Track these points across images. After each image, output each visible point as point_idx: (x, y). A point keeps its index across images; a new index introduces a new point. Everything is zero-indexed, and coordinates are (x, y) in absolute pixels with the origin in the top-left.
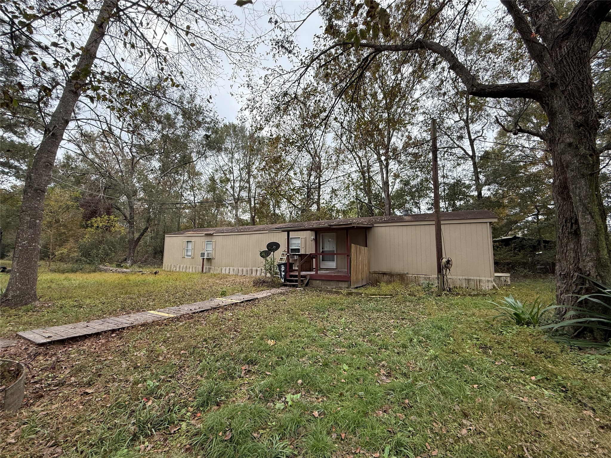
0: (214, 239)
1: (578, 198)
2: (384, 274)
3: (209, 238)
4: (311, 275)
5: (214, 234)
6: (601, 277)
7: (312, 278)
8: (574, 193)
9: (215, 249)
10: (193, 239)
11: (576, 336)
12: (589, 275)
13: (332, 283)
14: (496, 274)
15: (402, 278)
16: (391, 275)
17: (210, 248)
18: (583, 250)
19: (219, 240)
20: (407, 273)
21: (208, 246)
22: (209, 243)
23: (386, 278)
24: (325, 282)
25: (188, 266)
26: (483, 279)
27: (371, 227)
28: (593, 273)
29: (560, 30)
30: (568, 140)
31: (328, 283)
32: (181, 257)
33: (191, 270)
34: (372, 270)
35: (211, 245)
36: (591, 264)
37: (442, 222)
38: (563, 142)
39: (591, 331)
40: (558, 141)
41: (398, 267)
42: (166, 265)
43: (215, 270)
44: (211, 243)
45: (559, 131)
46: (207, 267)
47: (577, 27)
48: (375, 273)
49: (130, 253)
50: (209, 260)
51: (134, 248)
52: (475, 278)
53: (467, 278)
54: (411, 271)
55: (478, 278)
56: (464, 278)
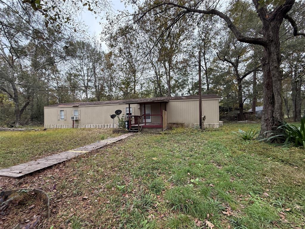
0: (79, 109)
1: (276, 89)
2: (174, 124)
3: (76, 109)
4: (142, 126)
5: (79, 106)
6: (281, 119)
7: (143, 127)
8: (275, 87)
9: (80, 115)
10: (64, 109)
11: (272, 142)
12: (277, 119)
13: (153, 129)
14: (220, 122)
15: (182, 125)
16: (177, 124)
17: (77, 114)
18: (275, 109)
19: (82, 109)
20: (185, 123)
21: (76, 113)
22: (76, 111)
23: (175, 126)
24: (150, 129)
25: (62, 125)
26: (215, 124)
27: (168, 102)
28: (279, 118)
29: (270, 16)
30: (275, 65)
31: (152, 129)
32: (57, 120)
33: (64, 127)
34: (169, 122)
35: (78, 113)
36: (278, 114)
37: (202, 100)
38: (273, 65)
39: (277, 140)
40: (271, 65)
41: (180, 121)
42: (47, 125)
43: (81, 126)
44: (77, 111)
45: (272, 61)
46: (76, 125)
47: (277, 17)
48: (170, 123)
49: (17, 119)
50: (77, 121)
51: (20, 115)
52: (212, 124)
53: (209, 124)
54: (186, 122)
55: (213, 124)
56: (208, 124)
